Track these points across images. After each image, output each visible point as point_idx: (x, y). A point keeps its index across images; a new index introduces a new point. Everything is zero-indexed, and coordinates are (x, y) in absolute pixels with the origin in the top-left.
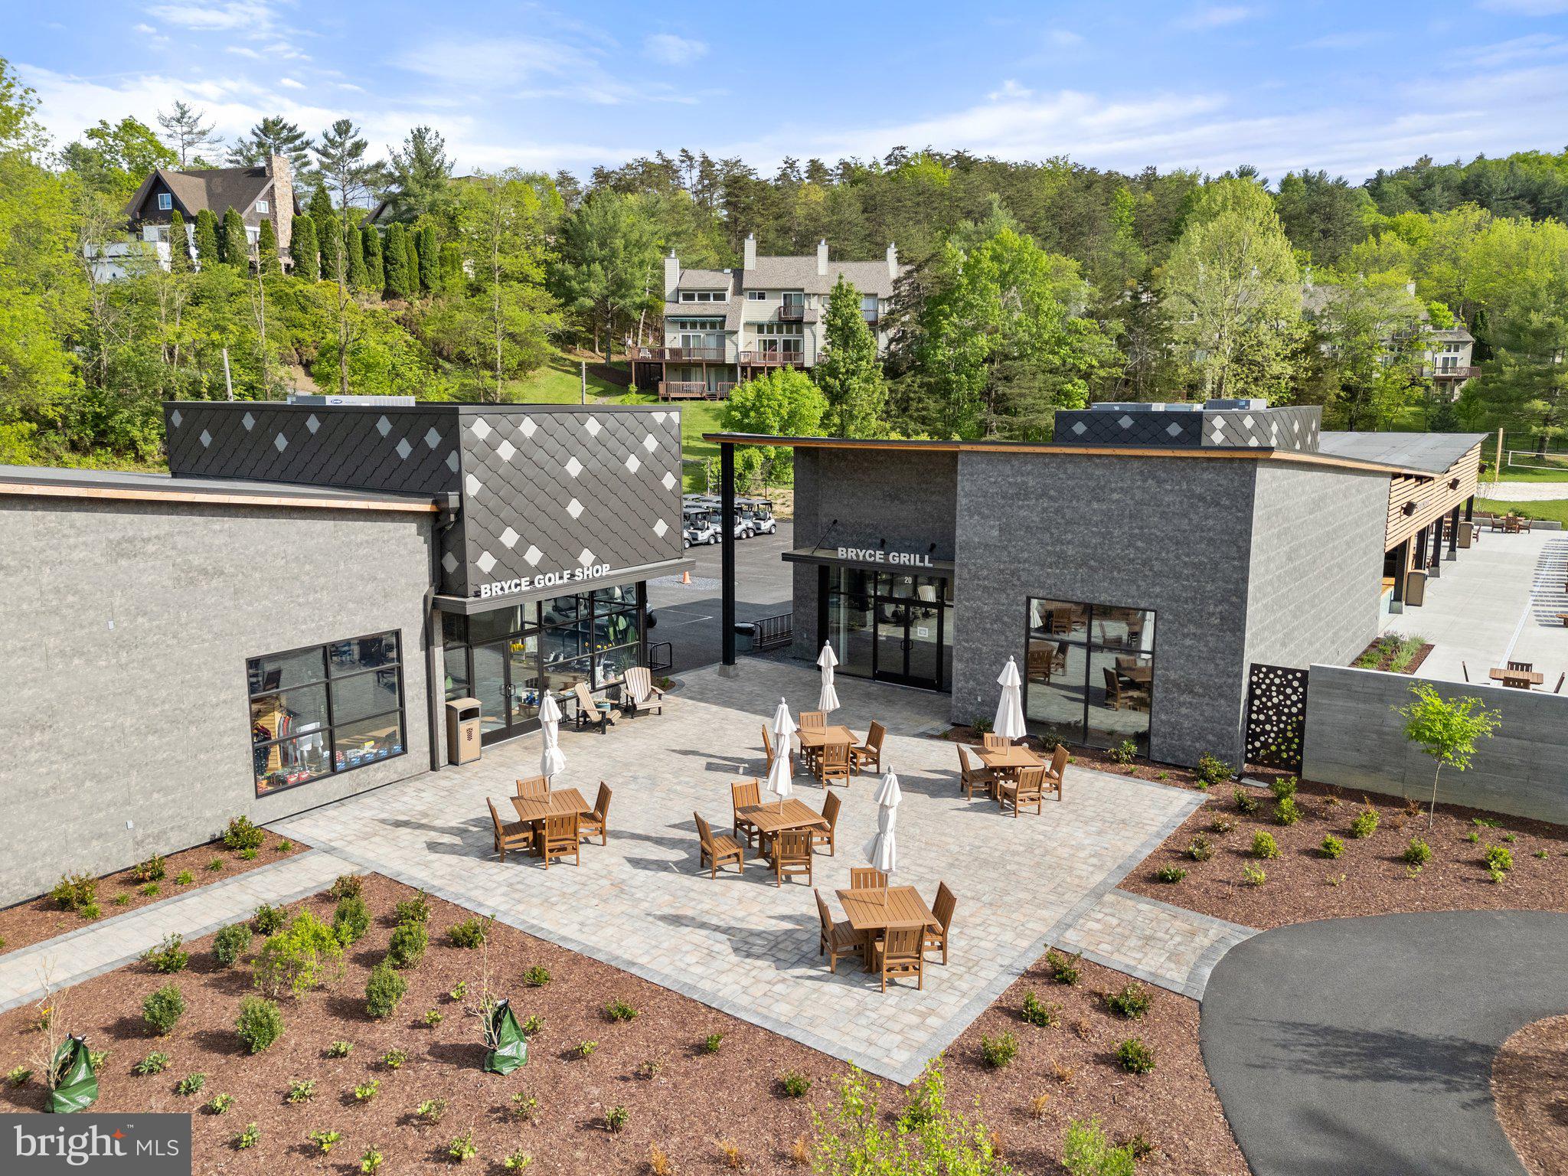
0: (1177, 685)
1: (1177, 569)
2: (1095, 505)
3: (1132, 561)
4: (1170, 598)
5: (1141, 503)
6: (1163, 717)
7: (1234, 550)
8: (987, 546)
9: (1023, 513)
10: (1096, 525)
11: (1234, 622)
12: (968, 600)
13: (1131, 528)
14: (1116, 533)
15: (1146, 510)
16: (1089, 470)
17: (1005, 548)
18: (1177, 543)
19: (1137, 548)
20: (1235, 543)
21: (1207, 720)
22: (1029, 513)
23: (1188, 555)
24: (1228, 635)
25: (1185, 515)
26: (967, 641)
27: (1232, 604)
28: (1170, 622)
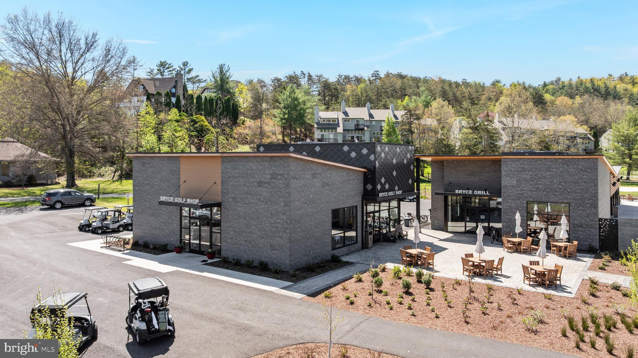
0: (578, 225)
1: (575, 191)
2: (548, 173)
3: (561, 189)
4: (574, 199)
5: (563, 172)
6: (574, 235)
7: (593, 185)
8: (512, 186)
9: (524, 176)
10: (548, 179)
11: (594, 205)
12: (506, 203)
13: (560, 179)
14: (555, 181)
15: (564, 174)
16: (545, 163)
17: (519, 187)
18: (575, 183)
19: (562, 185)
20: (593, 182)
21: (588, 235)
22: (526, 176)
23: (578, 186)
24: (593, 210)
25: (577, 175)
26: (507, 216)
27: (594, 200)
28: (574, 206)
